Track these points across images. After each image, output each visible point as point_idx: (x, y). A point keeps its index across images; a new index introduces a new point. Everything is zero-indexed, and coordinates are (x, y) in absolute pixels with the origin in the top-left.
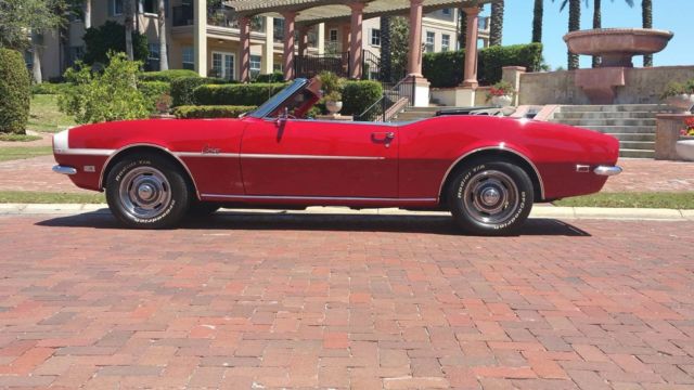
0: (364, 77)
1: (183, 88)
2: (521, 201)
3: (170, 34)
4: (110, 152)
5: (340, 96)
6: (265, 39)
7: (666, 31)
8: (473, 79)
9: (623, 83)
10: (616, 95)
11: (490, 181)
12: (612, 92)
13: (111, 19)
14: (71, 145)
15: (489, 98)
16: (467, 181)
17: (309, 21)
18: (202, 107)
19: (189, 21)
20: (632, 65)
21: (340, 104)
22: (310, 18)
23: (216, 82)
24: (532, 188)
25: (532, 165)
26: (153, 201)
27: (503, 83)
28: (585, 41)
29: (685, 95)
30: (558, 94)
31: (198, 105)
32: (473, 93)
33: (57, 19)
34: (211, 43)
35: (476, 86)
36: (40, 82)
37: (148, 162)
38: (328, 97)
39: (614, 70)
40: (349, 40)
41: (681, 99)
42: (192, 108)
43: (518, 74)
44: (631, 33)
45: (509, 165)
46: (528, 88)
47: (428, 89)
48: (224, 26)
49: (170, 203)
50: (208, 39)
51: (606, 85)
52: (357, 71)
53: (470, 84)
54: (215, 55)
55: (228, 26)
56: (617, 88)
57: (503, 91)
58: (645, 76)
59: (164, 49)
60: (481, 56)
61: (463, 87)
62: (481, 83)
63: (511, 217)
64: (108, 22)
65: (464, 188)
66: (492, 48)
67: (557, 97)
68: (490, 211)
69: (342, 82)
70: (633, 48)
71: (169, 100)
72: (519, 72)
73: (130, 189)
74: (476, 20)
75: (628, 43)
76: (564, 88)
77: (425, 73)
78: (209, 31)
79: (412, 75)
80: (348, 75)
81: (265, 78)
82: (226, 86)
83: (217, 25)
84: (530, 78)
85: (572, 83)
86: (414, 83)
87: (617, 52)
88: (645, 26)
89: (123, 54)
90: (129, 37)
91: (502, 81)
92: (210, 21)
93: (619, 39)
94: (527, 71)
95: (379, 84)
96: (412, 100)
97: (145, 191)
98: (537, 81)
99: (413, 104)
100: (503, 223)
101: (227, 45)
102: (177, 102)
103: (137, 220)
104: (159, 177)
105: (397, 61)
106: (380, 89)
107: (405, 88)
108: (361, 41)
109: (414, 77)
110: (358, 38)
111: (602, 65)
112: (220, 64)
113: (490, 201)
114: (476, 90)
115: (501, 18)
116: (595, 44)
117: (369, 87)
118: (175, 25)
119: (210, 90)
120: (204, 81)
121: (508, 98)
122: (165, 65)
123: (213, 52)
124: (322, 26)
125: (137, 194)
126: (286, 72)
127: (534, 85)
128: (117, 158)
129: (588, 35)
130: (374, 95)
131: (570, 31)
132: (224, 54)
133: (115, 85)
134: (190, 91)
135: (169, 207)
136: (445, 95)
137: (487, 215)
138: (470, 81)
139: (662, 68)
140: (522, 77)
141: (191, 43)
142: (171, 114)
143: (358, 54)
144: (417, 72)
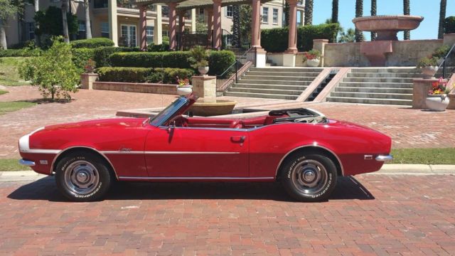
0: (223, 47)
1: (102, 54)
2: (329, 179)
3: (92, 13)
4: (58, 152)
5: (207, 63)
6: (156, 16)
7: (419, 17)
8: (294, 47)
9: (391, 51)
10: (387, 58)
11: (309, 166)
12: (384, 57)
13: (52, 5)
14: (32, 145)
15: (304, 60)
16: (294, 167)
17: (185, 7)
18: (115, 68)
19: (105, 5)
20: (397, 39)
21: (207, 68)
22: (186, 6)
23: (124, 51)
24: (336, 171)
25: (336, 155)
26: (86, 183)
27: (314, 51)
28: (366, 23)
29: (432, 67)
30: (349, 57)
31: (113, 66)
32: (294, 57)
33: (16, 8)
34: (120, 19)
35: (296, 52)
36: (6, 48)
37: (84, 158)
38: (199, 64)
39: (385, 43)
40: (213, 20)
41: (429, 69)
42: (109, 69)
43: (323, 44)
44: (396, 18)
45: (321, 156)
46: (330, 53)
47: (265, 55)
48: (128, 8)
49: (99, 184)
50: (118, 16)
51: (381, 53)
52: (218, 43)
53: (292, 51)
54: (123, 27)
55: (131, 8)
56: (387, 54)
57: (314, 56)
58: (405, 46)
59: (88, 24)
60: (299, 32)
61: (287, 53)
62: (300, 49)
63: (323, 190)
64: (50, 7)
65: (292, 171)
66: (307, 26)
68: (309, 185)
69: (208, 53)
70: (397, 28)
71: (93, 63)
72: (324, 43)
73: (71, 175)
74: (295, 8)
75: (394, 25)
76: (353, 53)
77: (263, 45)
78: (118, 12)
79: (254, 46)
80: (212, 45)
81: (157, 48)
82: (131, 53)
83: (124, 7)
84: (331, 47)
85: (359, 50)
86: (256, 52)
87: (388, 30)
88: (405, 14)
89: (61, 37)
90: (65, 17)
91: (313, 50)
92: (119, 5)
93: (389, 22)
94: (329, 42)
95: (232, 53)
96: (255, 63)
97: (82, 177)
98: (336, 49)
99: (255, 66)
100: (317, 193)
101: (131, 20)
102: (99, 65)
103: (76, 196)
104: (91, 167)
105: (244, 28)
106: (234, 56)
107: (250, 55)
108: (220, 23)
109: (256, 48)
110: (219, 21)
111: (377, 39)
112: (126, 33)
113: (309, 179)
114: (296, 55)
115: (312, 5)
116: (374, 25)
117: (226, 55)
118: (95, 8)
119: (121, 57)
120: (117, 50)
121: (317, 61)
122: (89, 35)
123: (122, 25)
124: (194, 11)
125: (76, 178)
126: (171, 43)
127: (334, 51)
128: (62, 156)
129: (368, 20)
130: (229, 60)
131: (357, 16)
132: (129, 26)
133: (56, 60)
134: (107, 56)
135: (97, 187)
136: (276, 57)
137: (307, 188)
138: (292, 48)
139: (416, 41)
140: (326, 46)
141: (107, 19)
142: (95, 73)
143: (218, 32)
144: (258, 45)
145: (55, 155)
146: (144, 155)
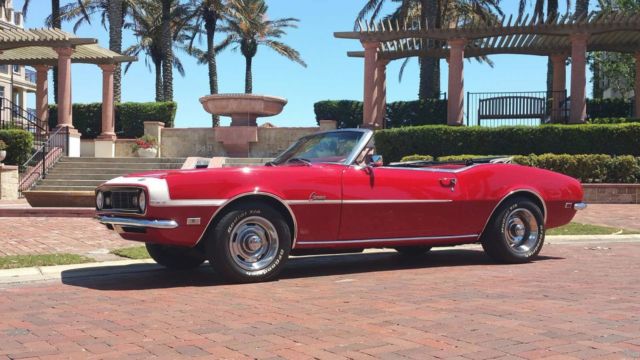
4: (220, 203)
5: (4, 146)
8: (112, 132)
9: (256, 140)
10: (250, 149)
12: (248, 147)
14: (173, 196)
15: (136, 150)
20: (256, 125)
28: (224, 103)
30: (198, 147)
32: (114, 145)
35: (115, 138)
39: (249, 129)
43: (160, 128)
46: (169, 142)
47: (79, 140)
51: (243, 142)
53: (110, 136)
56: (251, 144)
57: (149, 144)
61: (102, 139)
62: (119, 136)
67: (197, 150)
70: (262, 111)
72: (160, 127)
74: (112, 77)
76: (203, 142)
77: (76, 124)
79: (64, 125)
84: (170, 133)
85: (212, 139)
86: (68, 134)
87: (245, 114)
94: (165, 126)
95: (30, 134)
96: (66, 150)
99: (68, 154)
109: (67, 128)
117: (22, 136)
121: (153, 151)
127: (175, 139)
129: (226, 98)
130: (26, 145)
135: (277, 256)
138: (107, 133)
140: (162, 131)
144: (68, 122)
145: (216, 207)
146: (342, 205)
